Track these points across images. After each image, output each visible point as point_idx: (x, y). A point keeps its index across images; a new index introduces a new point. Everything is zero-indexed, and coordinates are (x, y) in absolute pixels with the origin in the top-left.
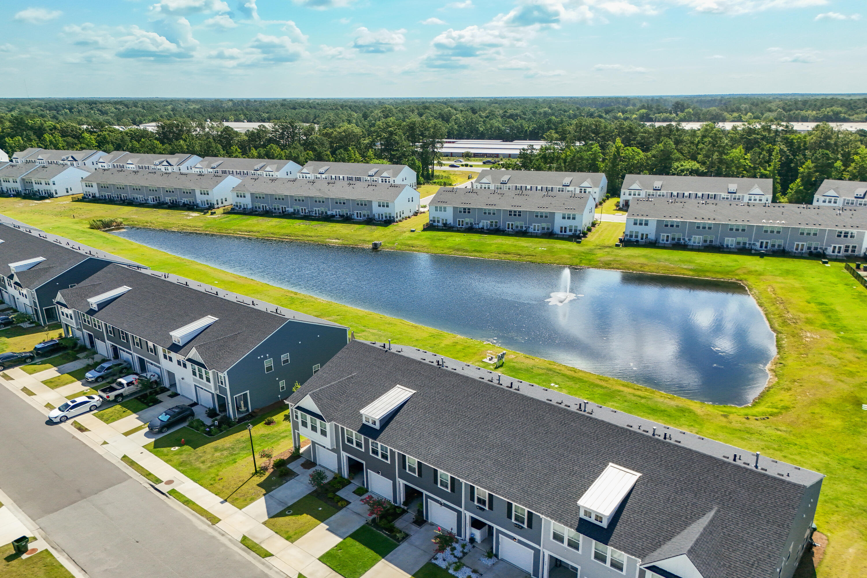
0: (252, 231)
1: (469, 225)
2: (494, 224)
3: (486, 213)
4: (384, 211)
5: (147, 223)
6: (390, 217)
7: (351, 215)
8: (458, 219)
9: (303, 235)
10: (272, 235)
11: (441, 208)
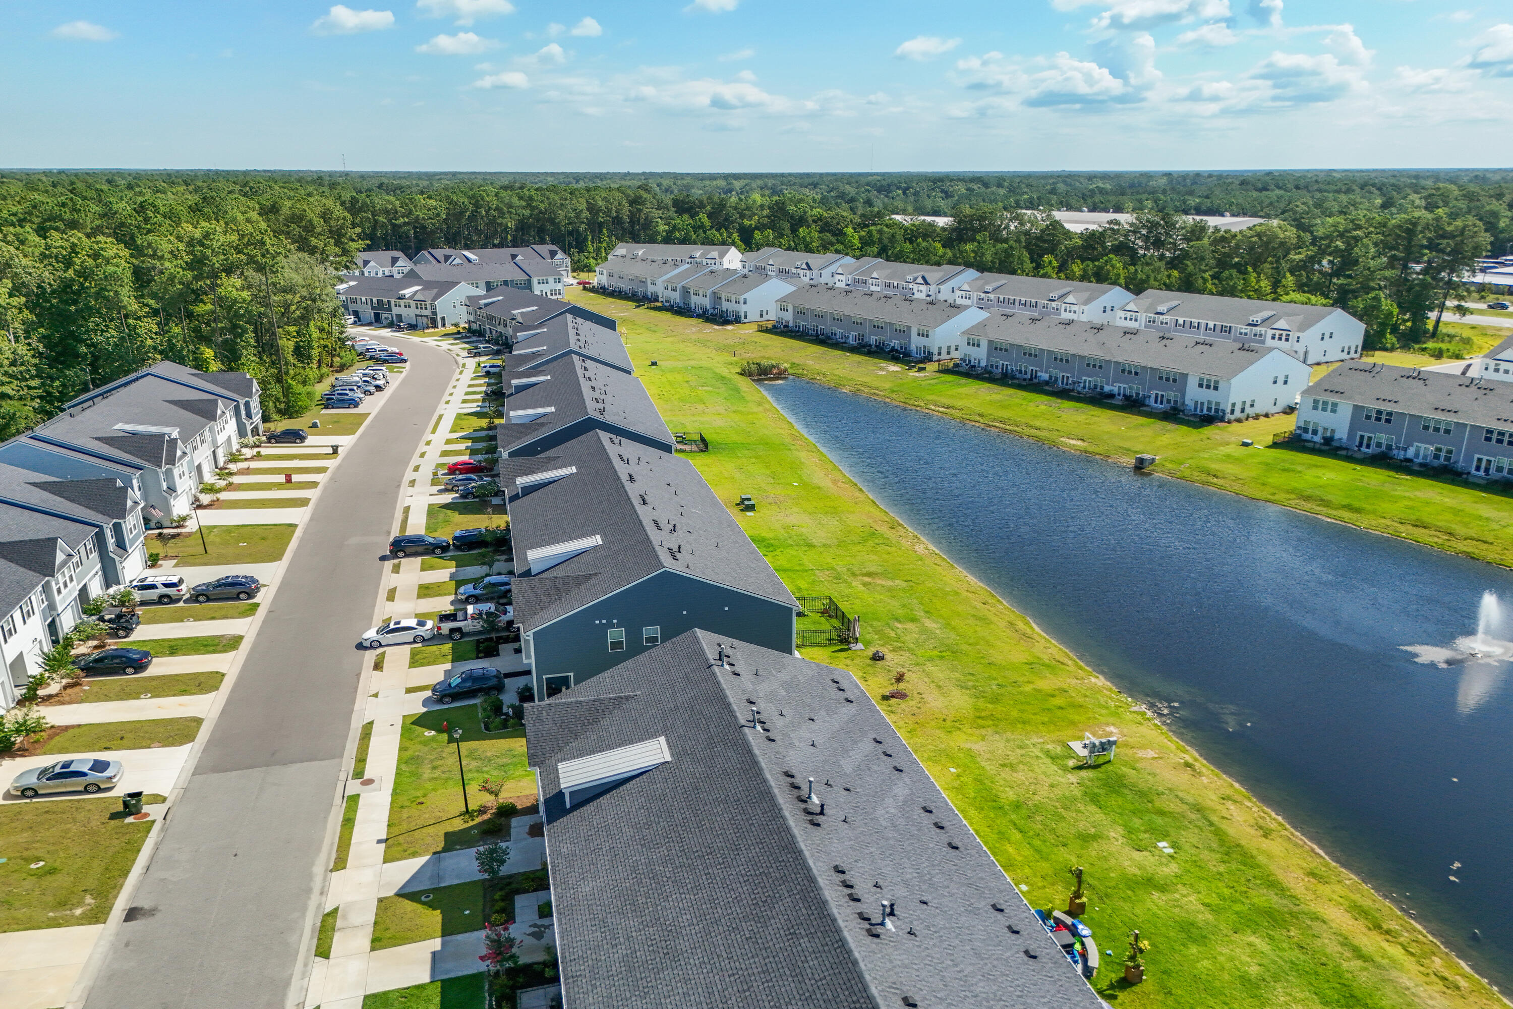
0: (952, 407)
1: (1384, 448)
2: (1443, 454)
3: (1426, 428)
4: (1206, 396)
5: (818, 374)
6: (1217, 411)
7: (1145, 397)
8: (1359, 433)
9: (1026, 425)
10: (978, 418)
11: (1325, 403)
